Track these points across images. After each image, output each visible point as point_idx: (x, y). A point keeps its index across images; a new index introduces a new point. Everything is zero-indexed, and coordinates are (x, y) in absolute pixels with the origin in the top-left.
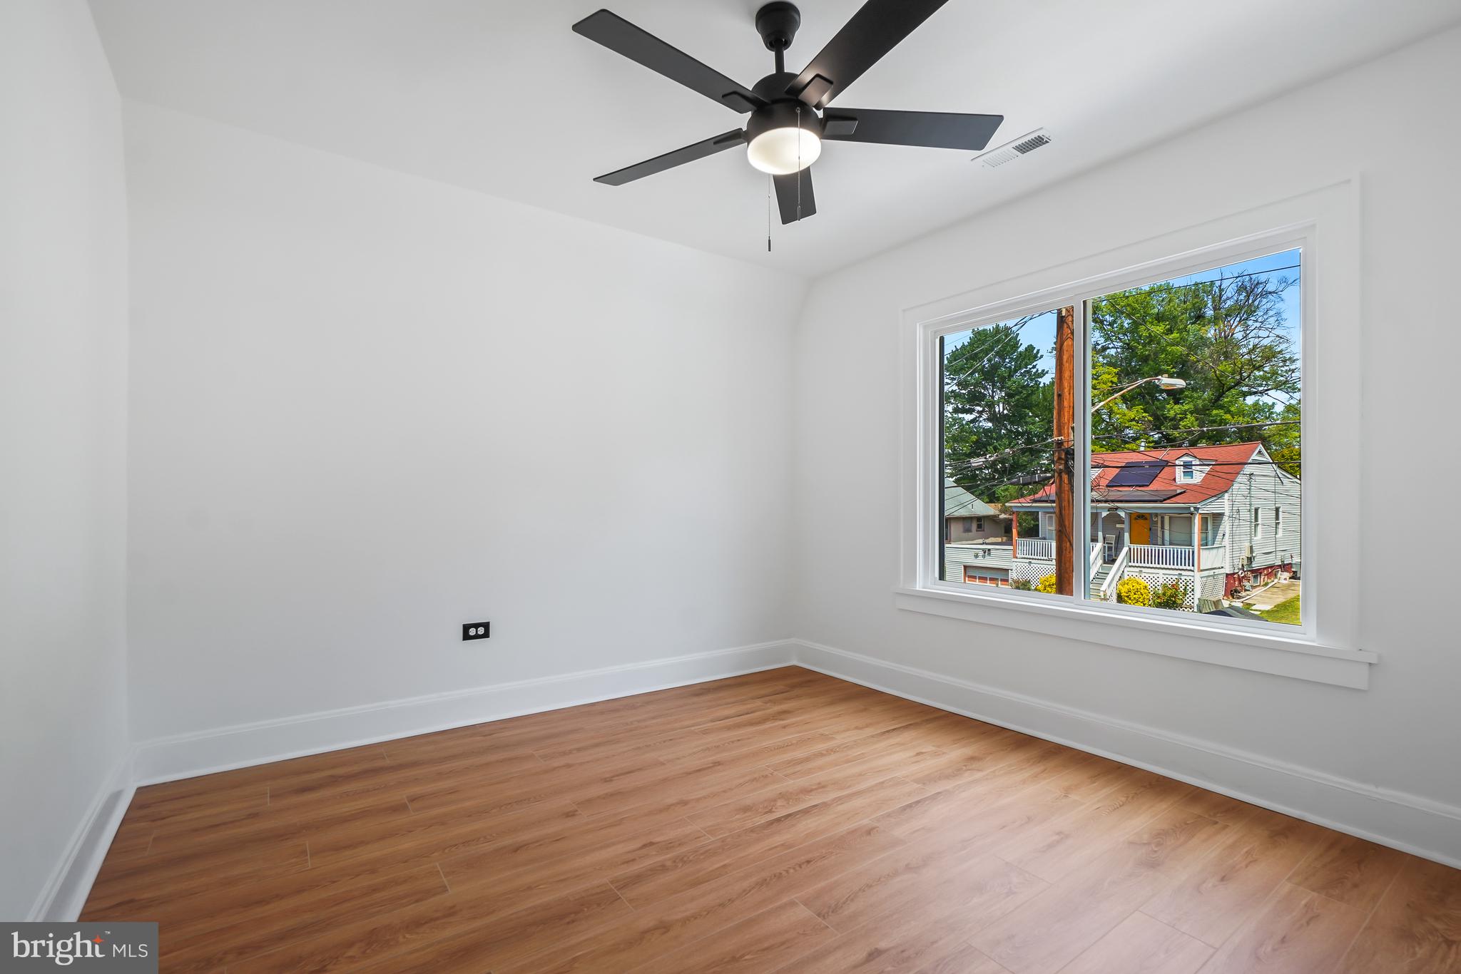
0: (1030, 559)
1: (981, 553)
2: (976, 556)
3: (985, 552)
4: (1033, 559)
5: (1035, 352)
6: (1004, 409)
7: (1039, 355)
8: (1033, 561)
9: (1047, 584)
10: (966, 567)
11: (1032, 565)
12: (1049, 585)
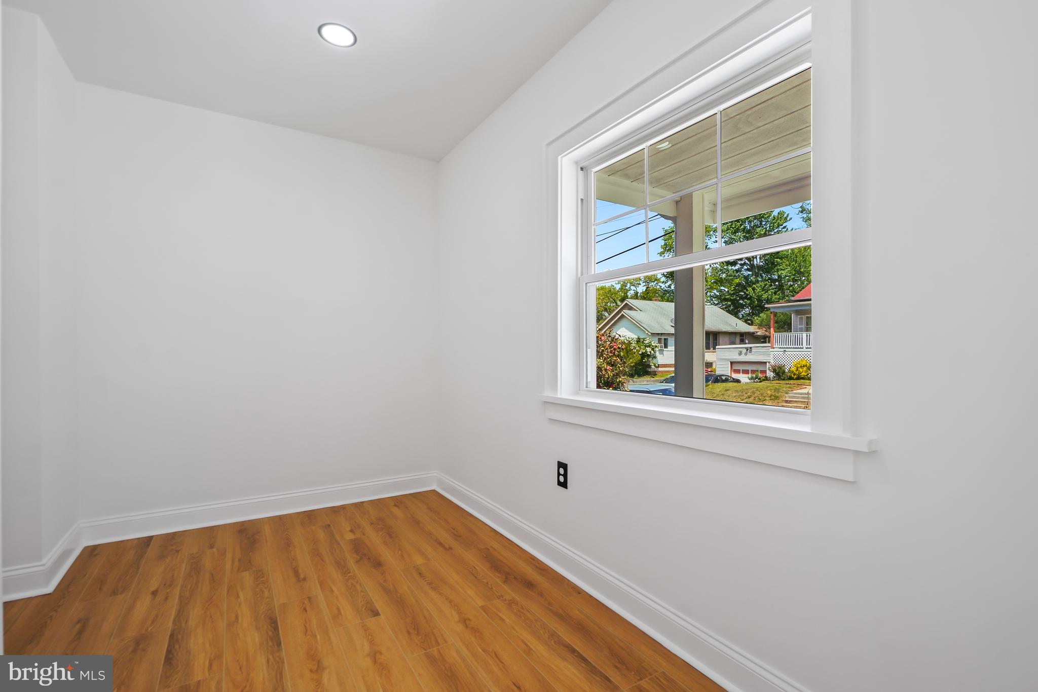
0: (785, 348)
1: (744, 351)
2: (740, 354)
3: (747, 350)
4: (787, 348)
5: (785, 216)
6: (760, 262)
7: (788, 219)
8: (787, 350)
9: (799, 366)
10: (732, 363)
11: (786, 353)
12: (801, 367)
